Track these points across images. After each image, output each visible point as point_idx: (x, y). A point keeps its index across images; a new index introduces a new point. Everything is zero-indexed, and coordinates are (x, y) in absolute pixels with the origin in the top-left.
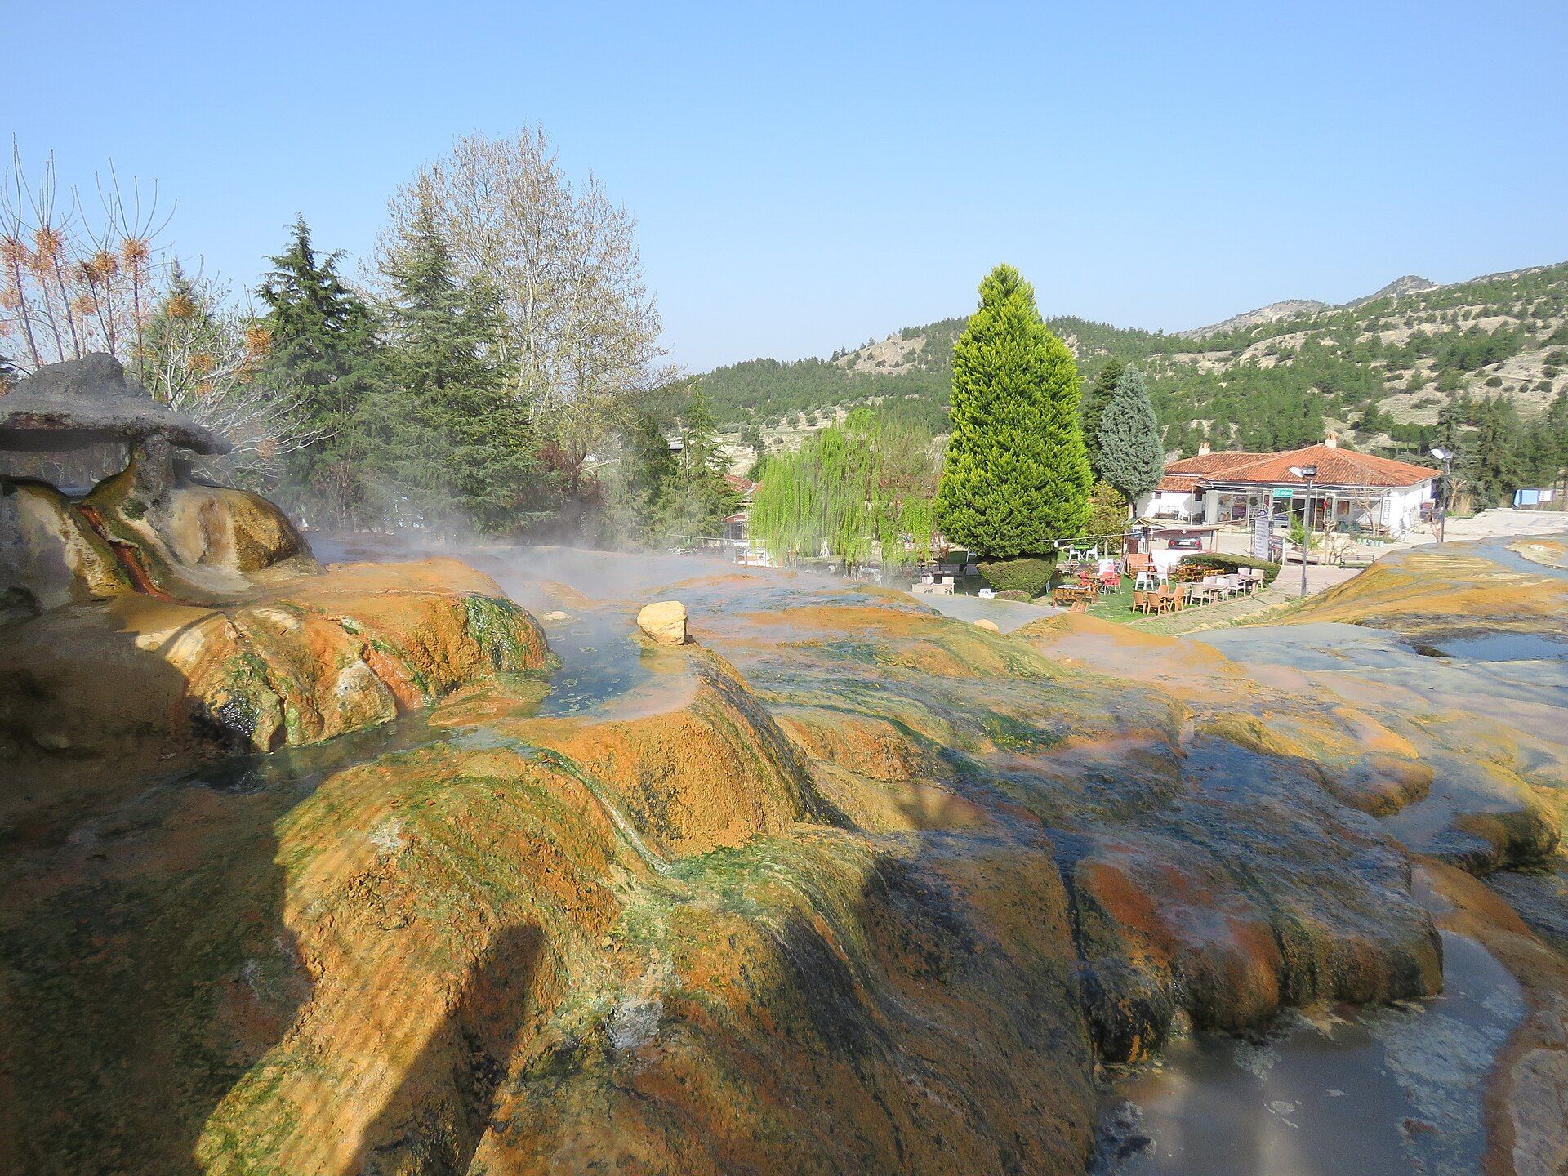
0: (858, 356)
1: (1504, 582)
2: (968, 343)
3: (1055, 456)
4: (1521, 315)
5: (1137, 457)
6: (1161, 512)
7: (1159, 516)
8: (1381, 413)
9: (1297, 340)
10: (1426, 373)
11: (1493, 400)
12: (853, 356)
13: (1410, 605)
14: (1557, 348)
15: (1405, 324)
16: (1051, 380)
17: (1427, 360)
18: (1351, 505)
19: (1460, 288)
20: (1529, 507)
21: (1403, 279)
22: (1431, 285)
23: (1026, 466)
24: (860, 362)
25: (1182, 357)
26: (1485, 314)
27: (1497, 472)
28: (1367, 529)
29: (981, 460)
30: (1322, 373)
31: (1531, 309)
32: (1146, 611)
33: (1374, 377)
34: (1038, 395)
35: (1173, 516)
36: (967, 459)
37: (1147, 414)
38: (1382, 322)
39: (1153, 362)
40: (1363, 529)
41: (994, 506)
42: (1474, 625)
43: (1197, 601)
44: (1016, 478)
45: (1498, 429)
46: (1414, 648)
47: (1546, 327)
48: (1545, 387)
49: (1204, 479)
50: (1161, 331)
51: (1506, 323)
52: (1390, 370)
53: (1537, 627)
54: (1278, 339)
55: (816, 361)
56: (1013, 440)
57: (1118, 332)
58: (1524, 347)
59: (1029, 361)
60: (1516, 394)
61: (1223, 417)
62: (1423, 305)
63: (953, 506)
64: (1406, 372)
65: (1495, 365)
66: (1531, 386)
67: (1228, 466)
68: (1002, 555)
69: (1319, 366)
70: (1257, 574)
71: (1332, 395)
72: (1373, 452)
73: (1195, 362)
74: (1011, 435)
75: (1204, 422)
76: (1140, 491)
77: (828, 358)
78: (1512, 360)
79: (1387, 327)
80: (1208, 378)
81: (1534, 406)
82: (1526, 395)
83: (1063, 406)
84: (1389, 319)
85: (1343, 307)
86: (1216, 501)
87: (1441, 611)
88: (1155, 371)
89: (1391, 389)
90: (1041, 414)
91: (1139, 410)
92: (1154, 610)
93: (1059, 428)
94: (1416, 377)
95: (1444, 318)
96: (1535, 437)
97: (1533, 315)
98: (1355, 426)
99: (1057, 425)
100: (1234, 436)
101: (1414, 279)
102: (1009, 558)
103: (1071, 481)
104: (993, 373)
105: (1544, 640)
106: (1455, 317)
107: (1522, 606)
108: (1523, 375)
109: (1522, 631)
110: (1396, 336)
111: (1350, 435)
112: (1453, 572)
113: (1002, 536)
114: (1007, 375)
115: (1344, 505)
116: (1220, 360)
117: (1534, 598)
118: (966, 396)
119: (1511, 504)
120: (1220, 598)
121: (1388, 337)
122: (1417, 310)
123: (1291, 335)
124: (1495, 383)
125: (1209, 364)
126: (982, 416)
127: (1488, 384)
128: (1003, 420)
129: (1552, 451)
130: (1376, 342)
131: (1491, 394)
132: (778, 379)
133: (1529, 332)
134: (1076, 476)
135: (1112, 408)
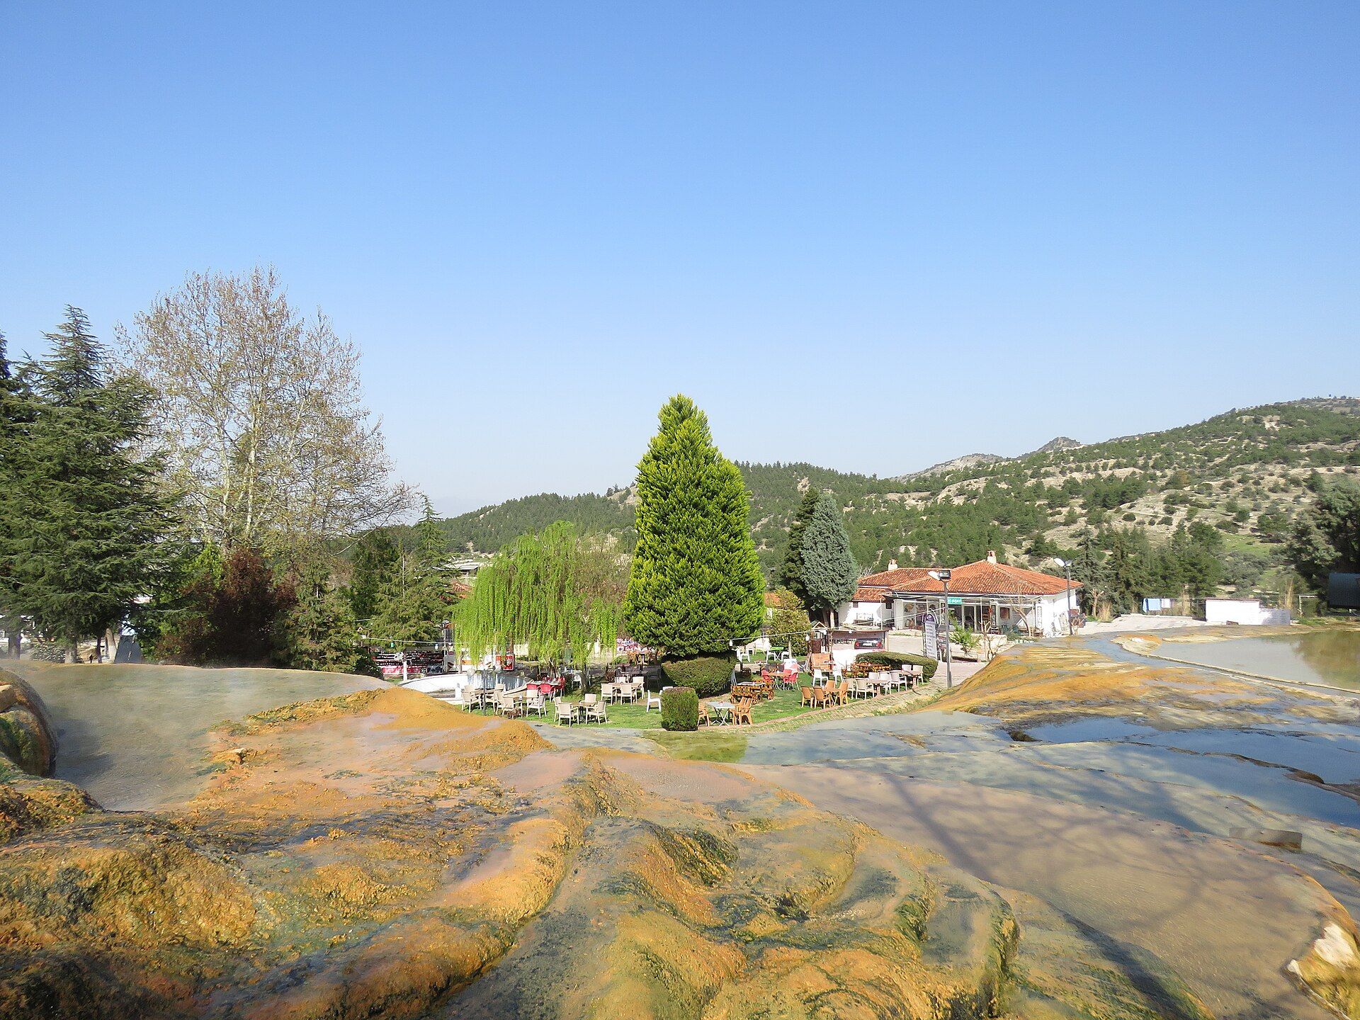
0: (628, 492)
1: (1103, 670)
2: (649, 462)
3: (727, 562)
4: (1144, 467)
5: (834, 571)
6: (859, 619)
7: (857, 622)
8: (1047, 541)
9: (979, 484)
10: (1078, 510)
11: (1130, 531)
12: (624, 492)
13: (1018, 693)
14: (1172, 492)
15: (1060, 472)
16: (721, 494)
17: (1077, 500)
18: (1011, 610)
19: (1098, 446)
20: (1154, 613)
21: (1057, 439)
22: (1078, 444)
23: (700, 570)
24: (631, 497)
25: (892, 496)
26: (1118, 466)
27: (1128, 585)
28: (1025, 632)
29: (661, 566)
30: (999, 510)
31: (1151, 463)
32: (813, 705)
33: (1040, 513)
34: (710, 508)
35: (869, 622)
36: (648, 565)
37: (840, 534)
38: (1043, 471)
39: (869, 500)
40: (1022, 631)
41: (672, 608)
42: (1070, 710)
43: (861, 696)
44: (692, 582)
45: (1125, 549)
46: (1009, 733)
47: (1163, 476)
48: (1167, 521)
49: (891, 590)
50: (875, 476)
51: (1134, 473)
52: (1051, 508)
53: (1125, 710)
54: (965, 483)
55: (593, 496)
56: (688, 547)
57: (841, 476)
58: (1149, 491)
59: (700, 477)
60: (1147, 527)
61: (925, 544)
62: (1072, 458)
63: (637, 608)
64: (1064, 509)
65: (1128, 505)
66: (1157, 521)
67: (912, 579)
68: (682, 654)
69: (997, 504)
70: (918, 670)
71: (1009, 527)
72: (1043, 572)
73: (902, 500)
74: (686, 543)
75: (910, 548)
76: (839, 600)
77: (603, 494)
78: (1140, 500)
79: (1047, 475)
80: (913, 512)
81: (1160, 535)
82: (1154, 527)
83: (732, 516)
84: (1048, 469)
85: (1014, 459)
86: (902, 609)
87: (1046, 698)
88: (871, 507)
89: (1053, 522)
90: (714, 524)
91: (834, 531)
92: (820, 705)
93: (730, 537)
94: (1071, 513)
95: (1088, 468)
96: (1163, 559)
97: (1153, 467)
98: (1028, 552)
99: (728, 535)
100: (934, 559)
101: (1065, 439)
102: (689, 657)
103: (743, 585)
104: (670, 487)
105: (1126, 723)
106: (1096, 468)
107: (1115, 691)
108: (1150, 512)
109: (1109, 714)
110: (1054, 482)
111: (1025, 558)
112: (1060, 662)
113: (681, 636)
114: (681, 489)
115: (1004, 611)
116: (922, 499)
117: (1125, 684)
118: (647, 507)
119: (1140, 610)
120: (883, 692)
121: (1049, 482)
122: (1068, 462)
123: (975, 480)
124: (1130, 518)
125: (914, 502)
126: (660, 525)
127: (1125, 519)
128: (679, 529)
129: (1177, 571)
130: (1039, 486)
131: (1128, 527)
132: (560, 511)
133: (1152, 480)
134: (747, 580)
135: (811, 529)
